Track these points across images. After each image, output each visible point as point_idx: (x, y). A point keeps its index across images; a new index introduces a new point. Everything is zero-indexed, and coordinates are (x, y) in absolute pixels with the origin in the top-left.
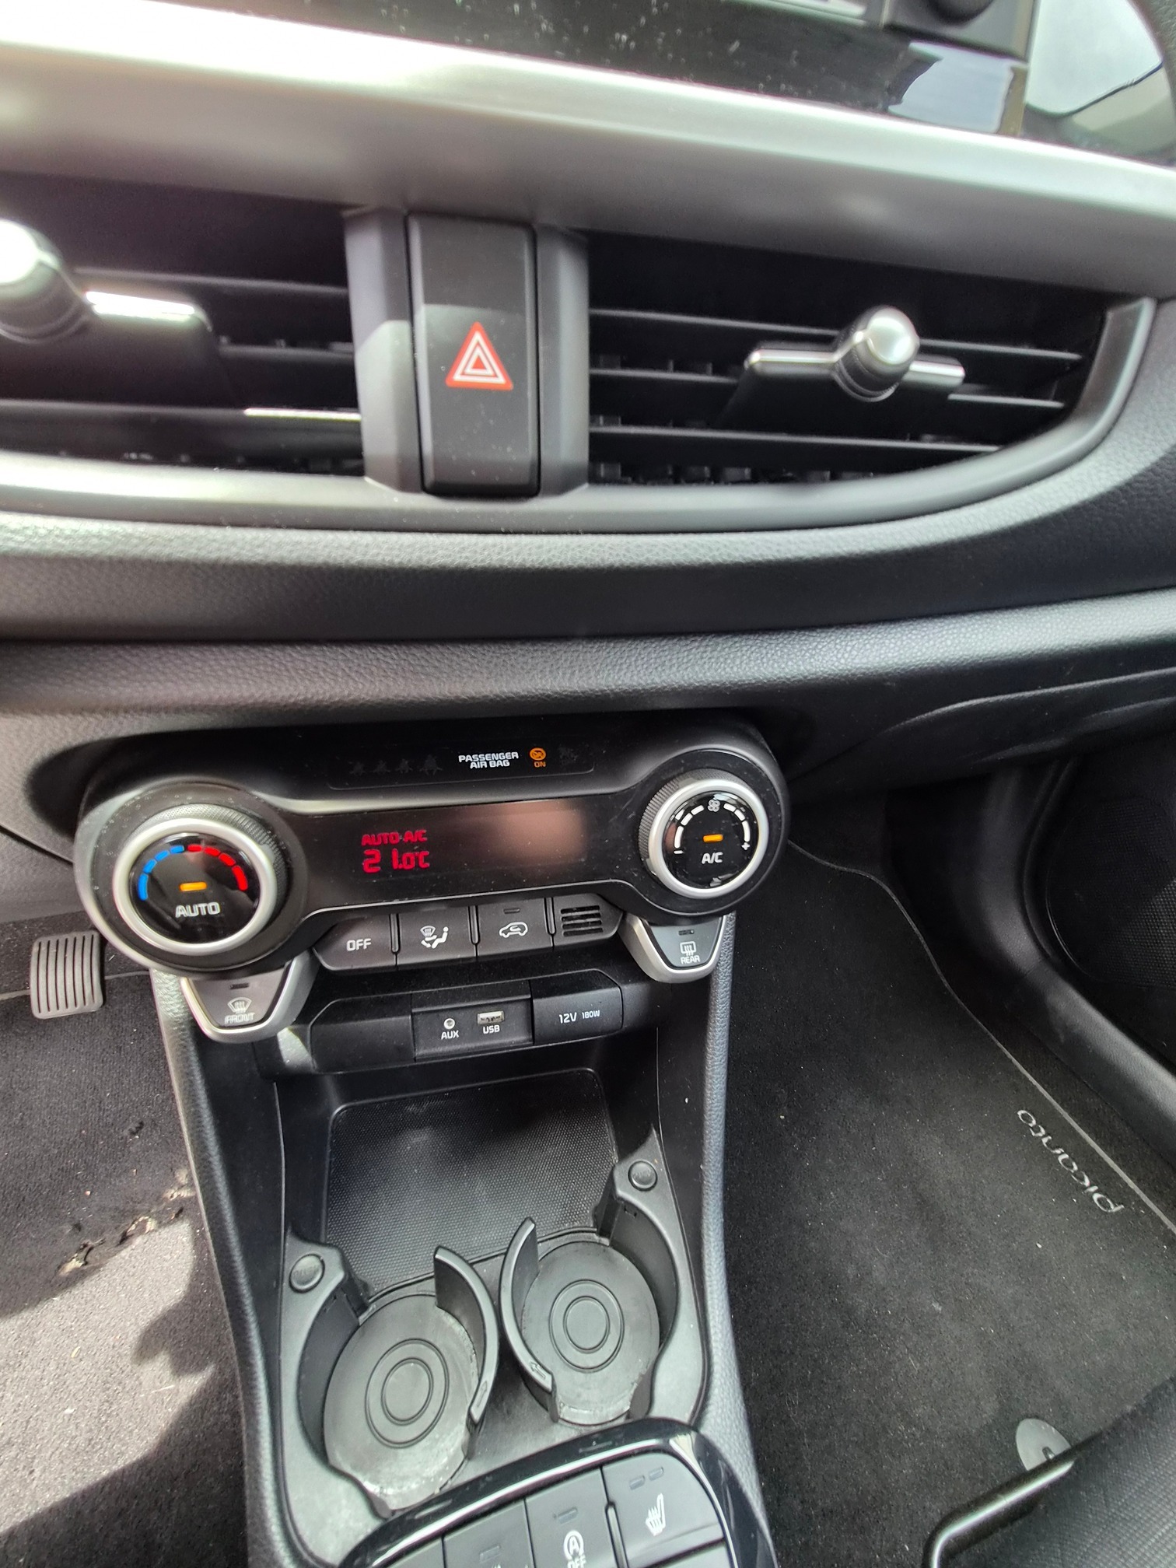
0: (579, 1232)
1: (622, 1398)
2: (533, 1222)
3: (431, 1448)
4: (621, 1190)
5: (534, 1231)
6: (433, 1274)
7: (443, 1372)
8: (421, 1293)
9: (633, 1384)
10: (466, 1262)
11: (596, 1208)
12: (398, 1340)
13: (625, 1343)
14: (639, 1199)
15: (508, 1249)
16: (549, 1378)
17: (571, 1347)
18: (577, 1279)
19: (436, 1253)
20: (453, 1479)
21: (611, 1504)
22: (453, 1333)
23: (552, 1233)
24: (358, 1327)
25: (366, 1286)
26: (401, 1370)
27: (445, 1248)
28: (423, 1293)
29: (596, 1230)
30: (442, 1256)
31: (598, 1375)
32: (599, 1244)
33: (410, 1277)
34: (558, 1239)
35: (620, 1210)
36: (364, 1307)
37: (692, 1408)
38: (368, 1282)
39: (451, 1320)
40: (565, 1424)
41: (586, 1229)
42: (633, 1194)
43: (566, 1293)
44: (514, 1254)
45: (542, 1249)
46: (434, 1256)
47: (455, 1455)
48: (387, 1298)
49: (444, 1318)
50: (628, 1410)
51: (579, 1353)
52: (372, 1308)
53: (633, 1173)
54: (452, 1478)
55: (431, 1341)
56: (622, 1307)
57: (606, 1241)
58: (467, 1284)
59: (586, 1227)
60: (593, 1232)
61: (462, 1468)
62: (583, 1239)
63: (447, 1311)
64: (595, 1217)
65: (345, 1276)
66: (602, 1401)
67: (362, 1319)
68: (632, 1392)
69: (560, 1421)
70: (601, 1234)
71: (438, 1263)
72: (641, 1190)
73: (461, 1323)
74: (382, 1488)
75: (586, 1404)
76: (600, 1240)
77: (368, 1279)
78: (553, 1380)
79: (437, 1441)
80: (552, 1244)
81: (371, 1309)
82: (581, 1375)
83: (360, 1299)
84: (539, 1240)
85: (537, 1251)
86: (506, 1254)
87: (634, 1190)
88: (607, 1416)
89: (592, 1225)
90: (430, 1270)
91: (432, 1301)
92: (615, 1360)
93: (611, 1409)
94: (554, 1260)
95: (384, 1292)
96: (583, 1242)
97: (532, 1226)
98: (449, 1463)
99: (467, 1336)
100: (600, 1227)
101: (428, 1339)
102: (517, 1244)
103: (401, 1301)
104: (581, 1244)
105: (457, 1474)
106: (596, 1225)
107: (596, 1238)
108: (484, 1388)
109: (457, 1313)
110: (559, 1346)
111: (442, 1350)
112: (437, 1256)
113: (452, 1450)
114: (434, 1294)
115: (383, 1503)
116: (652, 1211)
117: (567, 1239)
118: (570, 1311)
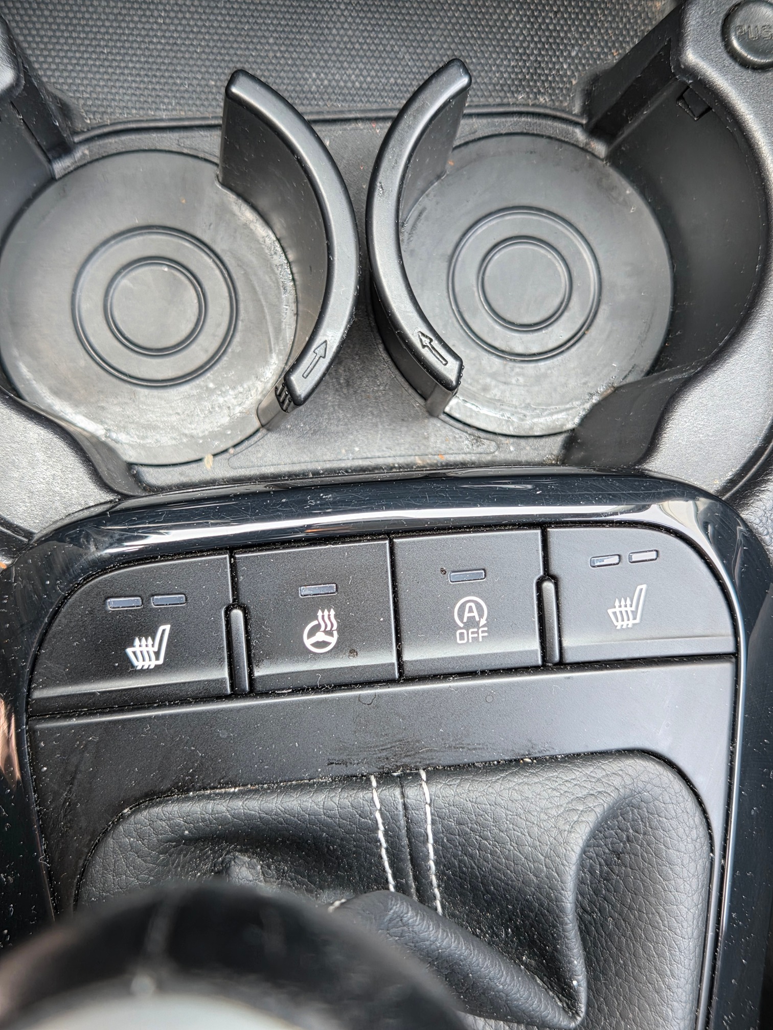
0: (545, 116)
1: (567, 410)
2: (467, 71)
3: (200, 398)
4: (696, 52)
5: (463, 91)
6: (220, 122)
7: (227, 294)
8: (185, 151)
9: (591, 395)
10: (300, 115)
11: (595, 79)
12: (137, 222)
13: (593, 332)
14: (734, 83)
15: (403, 111)
16: (453, 364)
17: (486, 315)
18: (517, 202)
19: (231, 81)
20: (238, 449)
21: (548, 575)
22: (252, 236)
23: (484, 106)
24: (52, 179)
25: (65, 110)
26: (145, 272)
27: (254, 78)
28: (191, 152)
29: (584, 122)
30: (243, 91)
31: (530, 368)
32: (584, 150)
33: (164, 115)
34: (497, 120)
35: (667, 93)
36: (63, 148)
37: (729, 475)
38: (72, 102)
39: (247, 214)
40: (452, 422)
41: (564, 115)
42: (723, 70)
43: (494, 222)
44: (411, 128)
45: (467, 128)
46: (227, 89)
47: (244, 418)
48: (114, 143)
49: (235, 208)
50: (573, 430)
51: (497, 327)
52: (81, 153)
53: (738, 21)
54: (235, 446)
55: (206, 238)
56: (604, 274)
57: (600, 148)
58: (301, 161)
59: (563, 111)
60: (576, 124)
61: (255, 438)
62: (550, 132)
63: (239, 195)
64: (589, 96)
65: (18, 79)
66: (527, 406)
67: (60, 167)
68: (588, 406)
69: (443, 416)
70: (594, 131)
71: (233, 103)
72: (745, 64)
73: (268, 223)
74: (108, 430)
75: (494, 403)
76: (587, 144)
77: (69, 97)
78: (461, 368)
79: (211, 392)
80: (481, 126)
81: (78, 154)
82: (497, 361)
83: (56, 131)
84: (466, 111)
85: (455, 132)
86: (396, 121)
87: (728, 61)
88: (531, 428)
89: (577, 109)
90: (216, 111)
91: (210, 173)
92: (566, 355)
93: (542, 420)
94: (480, 157)
95: (106, 130)
96: (550, 137)
97: (464, 81)
98: (233, 426)
99: (279, 249)
100: (594, 120)
101: (199, 234)
102: (422, 110)
103: (142, 155)
104: (544, 141)
105: (246, 443)
106: (587, 110)
107: (579, 135)
108: (320, 351)
109: (263, 203)
110: (463, 308)
111: (226, 259)
112: (234, 90)
113: (238, 409)
114: (216, 160)
115: (109, 450)
116: (756, 115)
117: (516, 123)
118: (497, 257)
